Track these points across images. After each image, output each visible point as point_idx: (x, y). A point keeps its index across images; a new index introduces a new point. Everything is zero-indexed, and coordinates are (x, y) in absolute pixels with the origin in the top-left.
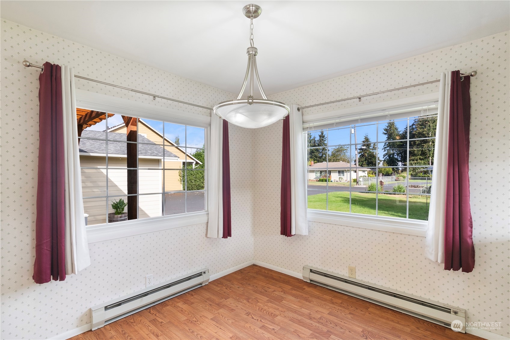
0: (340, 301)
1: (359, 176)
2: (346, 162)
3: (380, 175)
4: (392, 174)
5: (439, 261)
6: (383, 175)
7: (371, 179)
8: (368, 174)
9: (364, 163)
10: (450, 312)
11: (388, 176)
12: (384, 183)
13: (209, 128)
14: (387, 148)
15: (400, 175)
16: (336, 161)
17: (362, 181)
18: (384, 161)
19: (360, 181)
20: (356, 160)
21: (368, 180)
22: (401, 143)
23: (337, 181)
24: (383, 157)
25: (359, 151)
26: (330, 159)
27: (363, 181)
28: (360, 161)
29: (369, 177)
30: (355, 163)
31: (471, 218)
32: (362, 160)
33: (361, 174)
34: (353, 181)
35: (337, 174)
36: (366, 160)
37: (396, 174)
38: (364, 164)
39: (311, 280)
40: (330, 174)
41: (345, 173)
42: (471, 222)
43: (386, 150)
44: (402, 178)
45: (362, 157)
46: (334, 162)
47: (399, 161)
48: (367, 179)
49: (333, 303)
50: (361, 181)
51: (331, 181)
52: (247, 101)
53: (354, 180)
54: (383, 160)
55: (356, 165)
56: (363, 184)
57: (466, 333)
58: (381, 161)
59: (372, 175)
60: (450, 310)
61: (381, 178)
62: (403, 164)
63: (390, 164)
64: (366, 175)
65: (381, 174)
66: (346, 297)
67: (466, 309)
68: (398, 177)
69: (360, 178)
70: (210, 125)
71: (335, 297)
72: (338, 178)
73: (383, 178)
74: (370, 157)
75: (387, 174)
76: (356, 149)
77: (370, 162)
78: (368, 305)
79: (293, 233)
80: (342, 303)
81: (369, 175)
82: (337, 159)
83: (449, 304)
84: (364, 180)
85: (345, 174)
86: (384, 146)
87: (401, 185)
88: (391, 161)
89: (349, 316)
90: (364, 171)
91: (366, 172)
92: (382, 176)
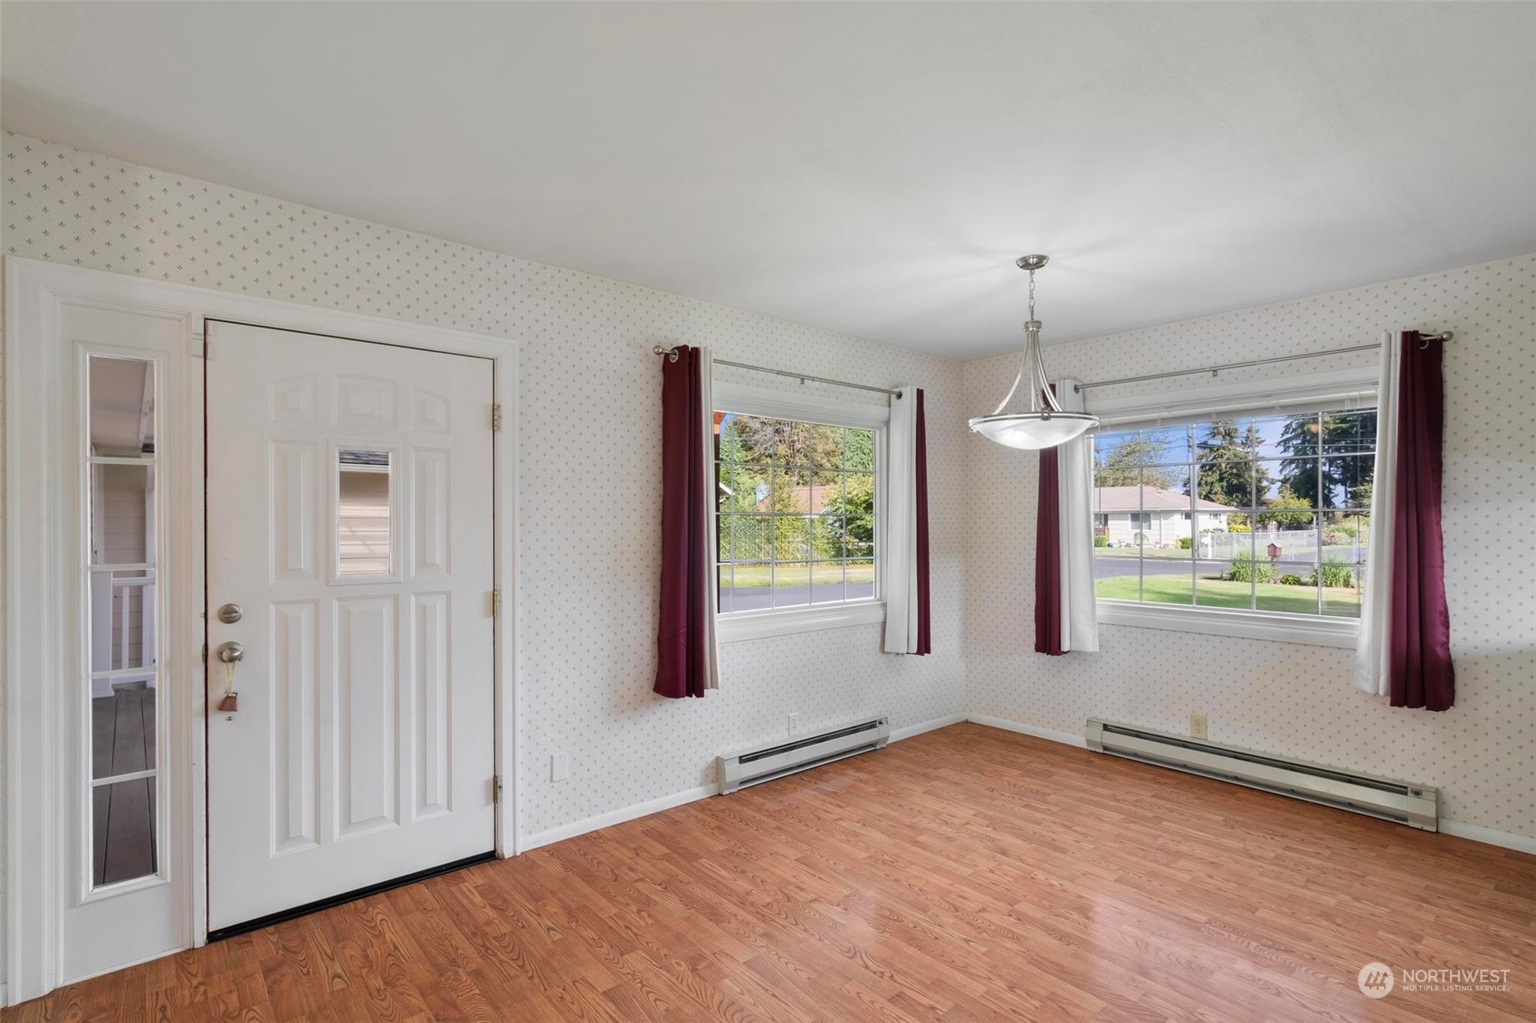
0: (1176, 782)
1: (1201, 529)
2: (1155, 485)
3: (1270, 527)
4: (1311, 522)
5: (1382, 692)
6: (1280, 524)
7: (1241, 539)
8: (1229, 524)
9: (1217, 488)
10: (1406, 794)
11: (1296, 529)
12: (1283, 553)
13: (885, 430)
14: (1295, 442)
15: (1340, 526)
16: (1123, 485)
17: (1210, 546)
18: (1281, 481)
19: (1202, 544)
20: (1189, 479)
21: (1228, 542)
22: (1344, 426)
23: (1128, 545)
24: (1281, 471)
25: (1198, 451)
26: (1105, 478)
27: (1213, 546)
28: (1203, 482)
29: (1234, 533)
30: (1185, 489)
31: (1446, 610)
32: (1209, 479)
33: (1205, 522)
34: (1180, 543)
35: (1129, 522)
36: (1221, 480)
37: (1326, 523)
38: (1216, 493)
39: (1105, 748)
40: (1106, 523)
41: (1152, 521)
42: (1447, 617)
43: (1289, 447)
44: (1343, 535)
45: (1209, 470)
46: (1116, 487)
47: (1335, 482)
48: (1226, 538)
49: (1159, 783)
50: (1207, 545)
51: (1109, 546)
52: (1040, 415)
53: (1183, 543)
54: (1281, 477)
55: (1189, 495)
56: (1213, 553)
57: (1437, 832)
58: (1273, 482)
59: (1242, 526)
60: (1406, 788)
61: (1272, 535)
62: (1350, 492)
63: (1302, 491)
64: (1224, 526)
65: (1274, 522)
66: (1187, 777)
67: (1440, 787)
68: (1332, 534)
69: (1202, 536)
70: (887, 423)
71: (1160, 775)
72: (1132, 536)
73: (1281, 536)
74: (1235, 471)
75: (1296, 525)
76: (1189, 446)
77: (1236, 484)
78: (1235, 789)
79: (1065, 646)
80: (1178, 784)
81: (1233, 525)
82: (1125, 478)
83: (1406, 780)
84: (1218, 542)
85: (1154, 523)
86: (1283, 435)
87: (1337, 558)
88: (1306, 485)
89: (1196, 801)
90: (1216, 514)
91: (1224, 518)
92: (1278, 529)
